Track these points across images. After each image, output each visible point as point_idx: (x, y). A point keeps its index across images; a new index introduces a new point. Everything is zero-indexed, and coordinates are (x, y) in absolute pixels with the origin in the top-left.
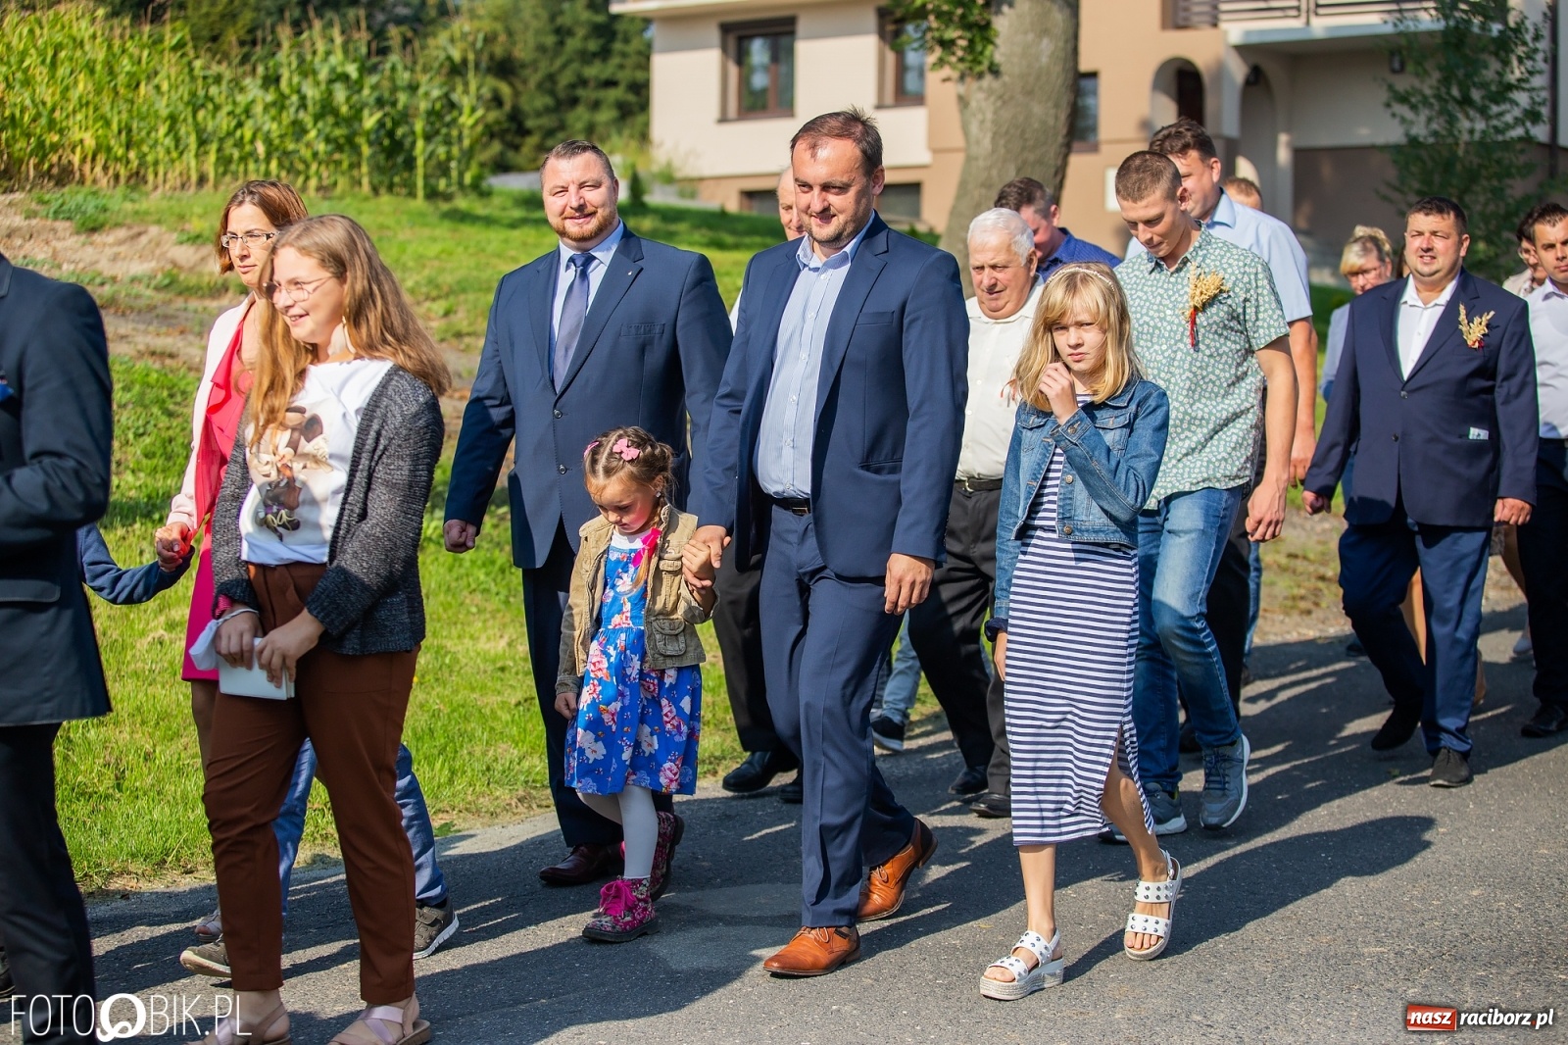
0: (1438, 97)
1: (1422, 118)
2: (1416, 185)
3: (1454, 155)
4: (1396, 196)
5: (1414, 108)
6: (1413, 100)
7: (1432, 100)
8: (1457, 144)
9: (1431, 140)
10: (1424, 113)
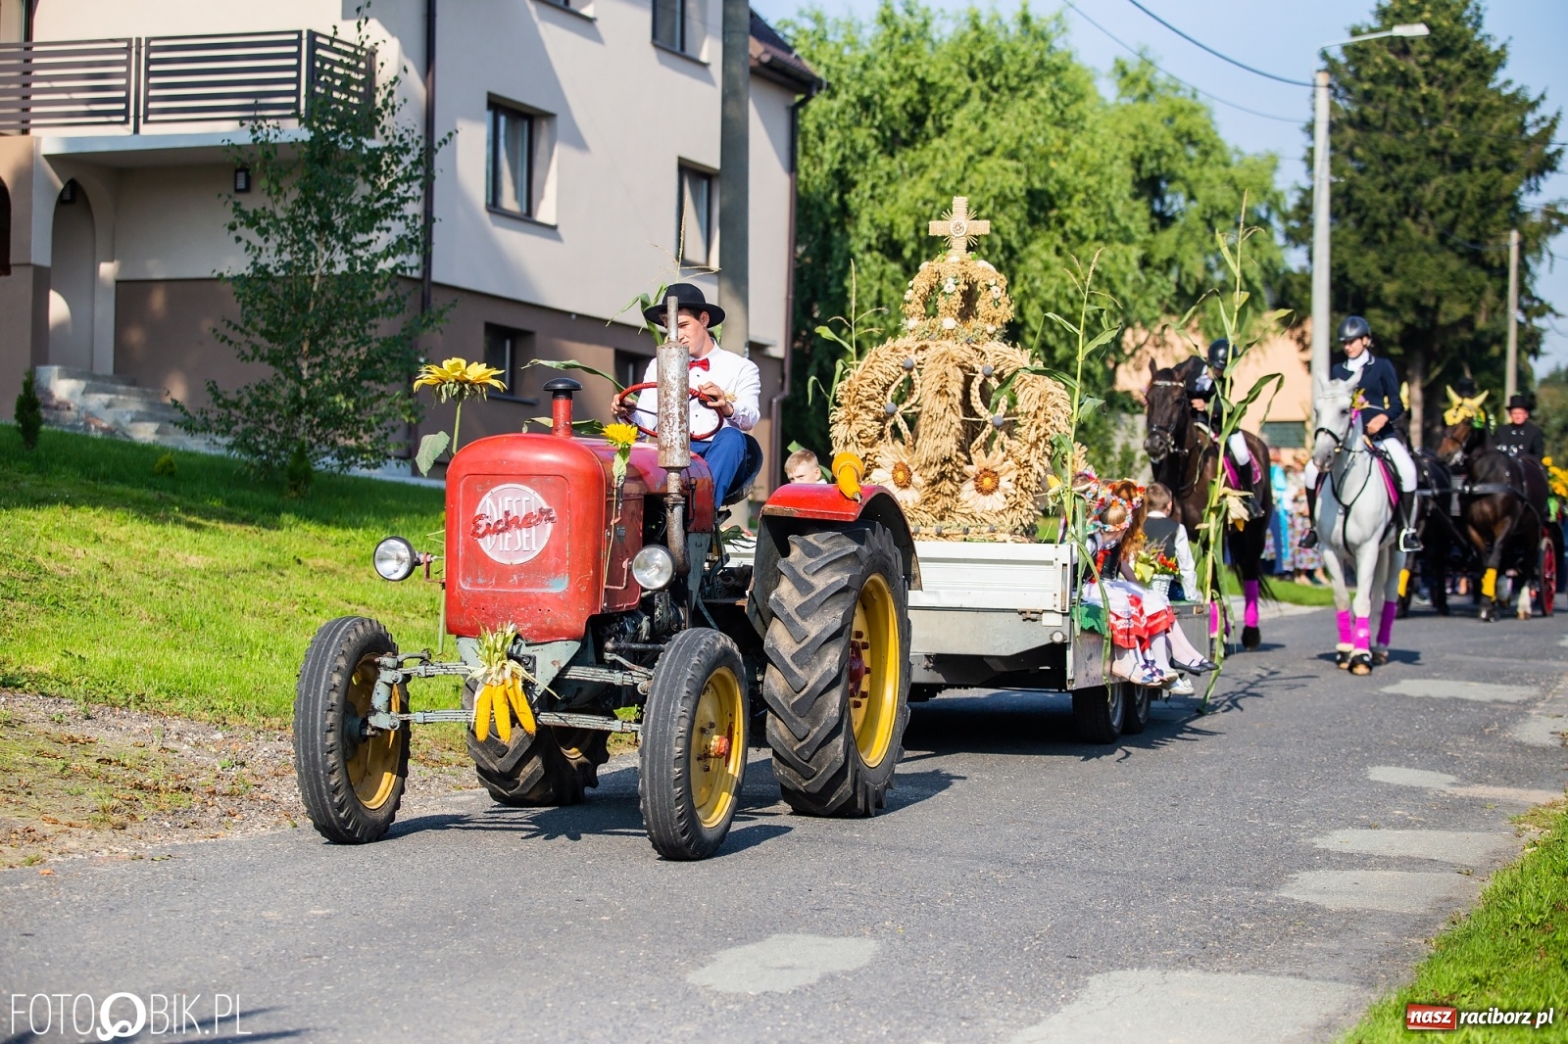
0: (292, 220)
1: (272, 245)
2: (263, 325)
3: (308, 290)
4: (236, 336)
5: (263, 232)
6: (263, 223)
7: (285, 224)
8: (313, 278)
9: (282, 273)
10: (275, 239)
